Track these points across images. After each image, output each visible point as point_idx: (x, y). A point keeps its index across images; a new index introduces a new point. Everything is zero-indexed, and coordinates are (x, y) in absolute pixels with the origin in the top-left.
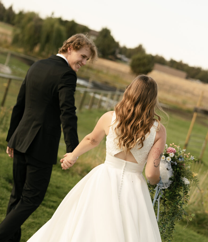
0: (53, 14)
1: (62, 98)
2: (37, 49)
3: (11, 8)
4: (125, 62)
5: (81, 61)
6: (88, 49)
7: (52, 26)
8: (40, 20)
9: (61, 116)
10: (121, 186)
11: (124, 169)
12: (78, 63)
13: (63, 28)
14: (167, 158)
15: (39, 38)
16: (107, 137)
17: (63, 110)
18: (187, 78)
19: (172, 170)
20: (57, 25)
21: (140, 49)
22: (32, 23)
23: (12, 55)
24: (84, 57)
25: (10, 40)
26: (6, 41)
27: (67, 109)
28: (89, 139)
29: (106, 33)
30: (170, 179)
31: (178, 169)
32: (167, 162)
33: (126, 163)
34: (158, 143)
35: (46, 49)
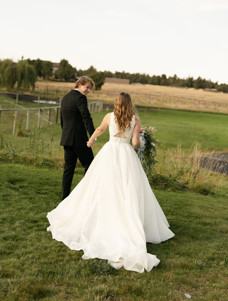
0: (23, 57)
1: (81, 110)
2: (16, 85)
5: (87, 90)
6: (89, 83)
8: (15, 63)
9: (83, 120)
10: (119, 151)
11: (120, 142)
12: (85, 91)
14: (142, 134)
15: (16, 77)
16: (109, 127)
17: (83, 117)
18: (130, 83)
19: (145, 140)
20: (27, 65)
21: (92, 69)
22: (9, 67)
24: (88, 88)
27: (86, 116)
28: (99, 130)
29: (64, 63)
30: (145, 145)
31: (148, 139)
32: (142, 136)
33: (120, 139)
34: (137, 126)
35: (23, 84)
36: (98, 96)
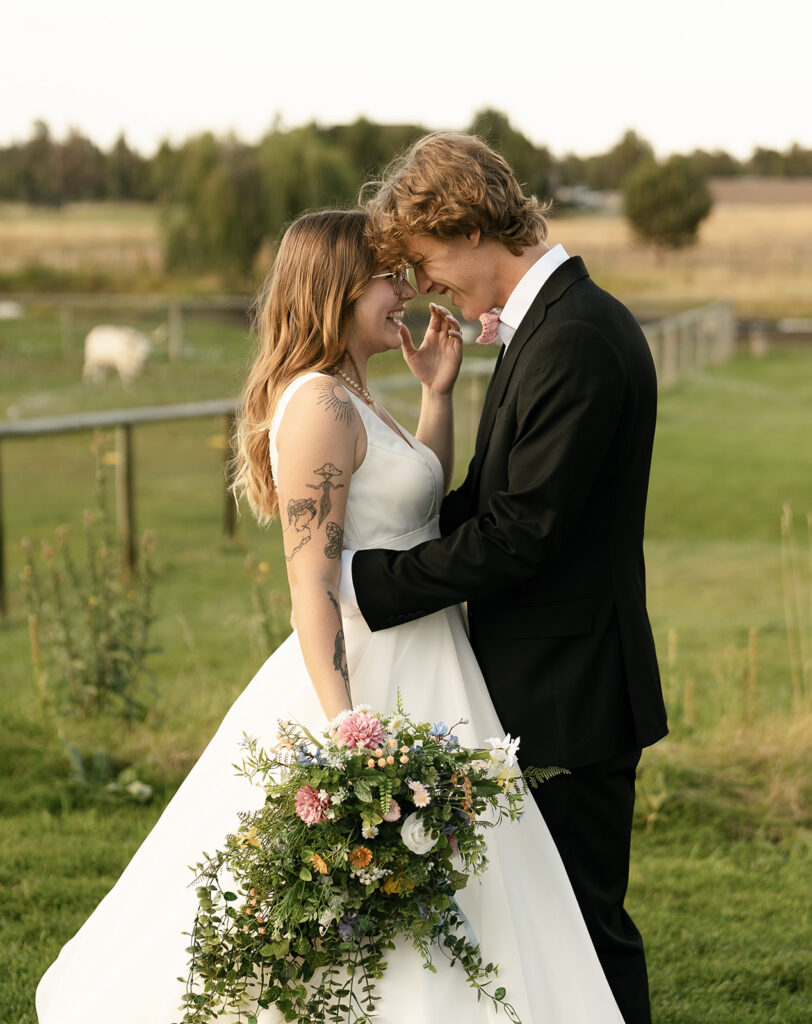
3: (121, 145)
4: (593, 211)
7: (298, 160)
8: (243, 153)
13: (339, 157)
20: (313, 152)
21: (632, 151)
22: (222, 173)
23: (187, 312)
25: (155, 256)
26: (144, 268)
29: (492, 126)
36: (689, 280)
